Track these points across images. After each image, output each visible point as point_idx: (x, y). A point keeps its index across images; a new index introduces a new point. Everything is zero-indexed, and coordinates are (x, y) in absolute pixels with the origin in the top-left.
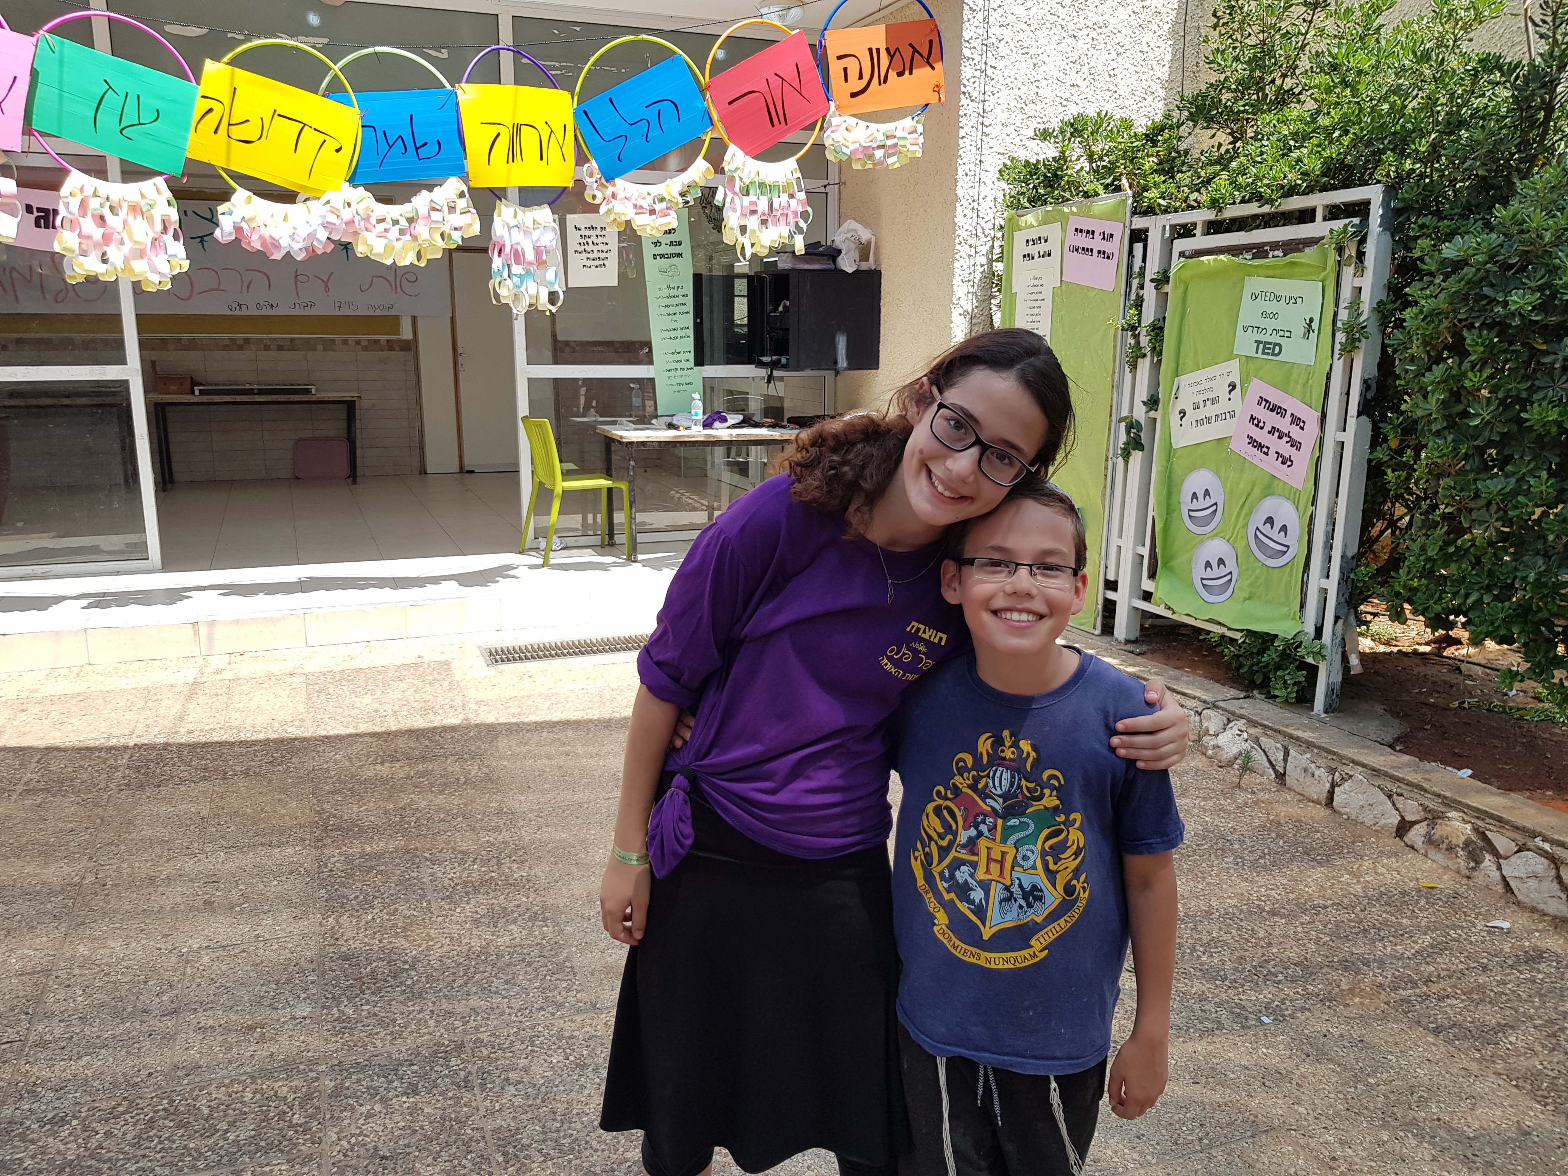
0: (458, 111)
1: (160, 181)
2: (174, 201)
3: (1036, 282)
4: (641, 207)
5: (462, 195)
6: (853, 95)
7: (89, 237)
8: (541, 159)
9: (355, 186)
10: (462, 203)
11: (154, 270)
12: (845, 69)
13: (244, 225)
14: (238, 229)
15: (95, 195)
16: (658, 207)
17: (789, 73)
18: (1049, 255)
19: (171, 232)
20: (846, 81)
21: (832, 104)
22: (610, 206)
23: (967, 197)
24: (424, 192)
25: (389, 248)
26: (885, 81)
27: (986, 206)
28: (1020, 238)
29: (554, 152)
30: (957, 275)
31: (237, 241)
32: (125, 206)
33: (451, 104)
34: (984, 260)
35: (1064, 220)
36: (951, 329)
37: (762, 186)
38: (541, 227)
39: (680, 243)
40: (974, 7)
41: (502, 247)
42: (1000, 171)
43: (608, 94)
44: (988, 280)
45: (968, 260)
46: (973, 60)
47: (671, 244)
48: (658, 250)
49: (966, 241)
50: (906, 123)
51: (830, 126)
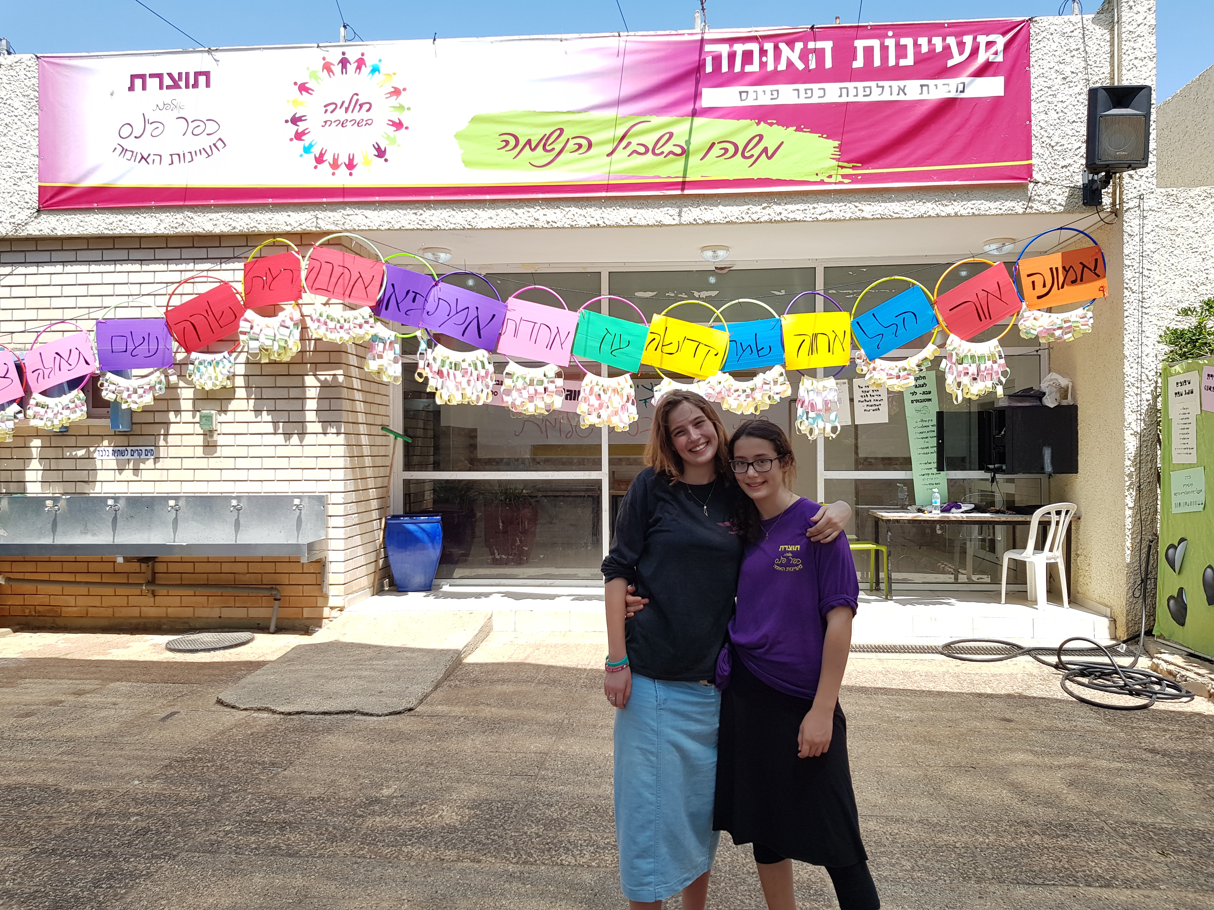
0: (781, 330)
1: (627, 376)
2: (633, 386)
3: (1185, 411)
4: (891, 375)
5: (782, 374)
6: (1039, 297)
7: (593, 406)
8: (829, 351)
9: (724, 373)
10: (781, 379)
11: (621, 421)
12: (1033, 282)
15: (597, 385)
16: (902, 374)
17: (992, 288)
18: (1192, 393)
19: (631, 401)
20: (1034, 289)
21: (1024, 304)
22: (872, 375)
23: (1132, 355)
24: (761, 374)
25: (740, 406)
26: (1062, 287)
27: (1147, 361)
28: (1172, 381)
29: (837, 347)
30: (1127, 408)
32: (610, 389)
33: (778, 326)
34: (1149, 397)
35: (1200, 368)
36: (1124, 444)
37: (973, 357)
38: (828, 390)
39: (930, 393)
40: (1132, 234)
41: (803, 402)
42: (1160, 336)
43: (872, 311)
44: (1153, 410)
45: (1135, 397)
46: (1133, 266)
47: (924, 393)
48: (915, 397)
49: (1133, 385)
50: (1080, 311)
51: (1023, 317)
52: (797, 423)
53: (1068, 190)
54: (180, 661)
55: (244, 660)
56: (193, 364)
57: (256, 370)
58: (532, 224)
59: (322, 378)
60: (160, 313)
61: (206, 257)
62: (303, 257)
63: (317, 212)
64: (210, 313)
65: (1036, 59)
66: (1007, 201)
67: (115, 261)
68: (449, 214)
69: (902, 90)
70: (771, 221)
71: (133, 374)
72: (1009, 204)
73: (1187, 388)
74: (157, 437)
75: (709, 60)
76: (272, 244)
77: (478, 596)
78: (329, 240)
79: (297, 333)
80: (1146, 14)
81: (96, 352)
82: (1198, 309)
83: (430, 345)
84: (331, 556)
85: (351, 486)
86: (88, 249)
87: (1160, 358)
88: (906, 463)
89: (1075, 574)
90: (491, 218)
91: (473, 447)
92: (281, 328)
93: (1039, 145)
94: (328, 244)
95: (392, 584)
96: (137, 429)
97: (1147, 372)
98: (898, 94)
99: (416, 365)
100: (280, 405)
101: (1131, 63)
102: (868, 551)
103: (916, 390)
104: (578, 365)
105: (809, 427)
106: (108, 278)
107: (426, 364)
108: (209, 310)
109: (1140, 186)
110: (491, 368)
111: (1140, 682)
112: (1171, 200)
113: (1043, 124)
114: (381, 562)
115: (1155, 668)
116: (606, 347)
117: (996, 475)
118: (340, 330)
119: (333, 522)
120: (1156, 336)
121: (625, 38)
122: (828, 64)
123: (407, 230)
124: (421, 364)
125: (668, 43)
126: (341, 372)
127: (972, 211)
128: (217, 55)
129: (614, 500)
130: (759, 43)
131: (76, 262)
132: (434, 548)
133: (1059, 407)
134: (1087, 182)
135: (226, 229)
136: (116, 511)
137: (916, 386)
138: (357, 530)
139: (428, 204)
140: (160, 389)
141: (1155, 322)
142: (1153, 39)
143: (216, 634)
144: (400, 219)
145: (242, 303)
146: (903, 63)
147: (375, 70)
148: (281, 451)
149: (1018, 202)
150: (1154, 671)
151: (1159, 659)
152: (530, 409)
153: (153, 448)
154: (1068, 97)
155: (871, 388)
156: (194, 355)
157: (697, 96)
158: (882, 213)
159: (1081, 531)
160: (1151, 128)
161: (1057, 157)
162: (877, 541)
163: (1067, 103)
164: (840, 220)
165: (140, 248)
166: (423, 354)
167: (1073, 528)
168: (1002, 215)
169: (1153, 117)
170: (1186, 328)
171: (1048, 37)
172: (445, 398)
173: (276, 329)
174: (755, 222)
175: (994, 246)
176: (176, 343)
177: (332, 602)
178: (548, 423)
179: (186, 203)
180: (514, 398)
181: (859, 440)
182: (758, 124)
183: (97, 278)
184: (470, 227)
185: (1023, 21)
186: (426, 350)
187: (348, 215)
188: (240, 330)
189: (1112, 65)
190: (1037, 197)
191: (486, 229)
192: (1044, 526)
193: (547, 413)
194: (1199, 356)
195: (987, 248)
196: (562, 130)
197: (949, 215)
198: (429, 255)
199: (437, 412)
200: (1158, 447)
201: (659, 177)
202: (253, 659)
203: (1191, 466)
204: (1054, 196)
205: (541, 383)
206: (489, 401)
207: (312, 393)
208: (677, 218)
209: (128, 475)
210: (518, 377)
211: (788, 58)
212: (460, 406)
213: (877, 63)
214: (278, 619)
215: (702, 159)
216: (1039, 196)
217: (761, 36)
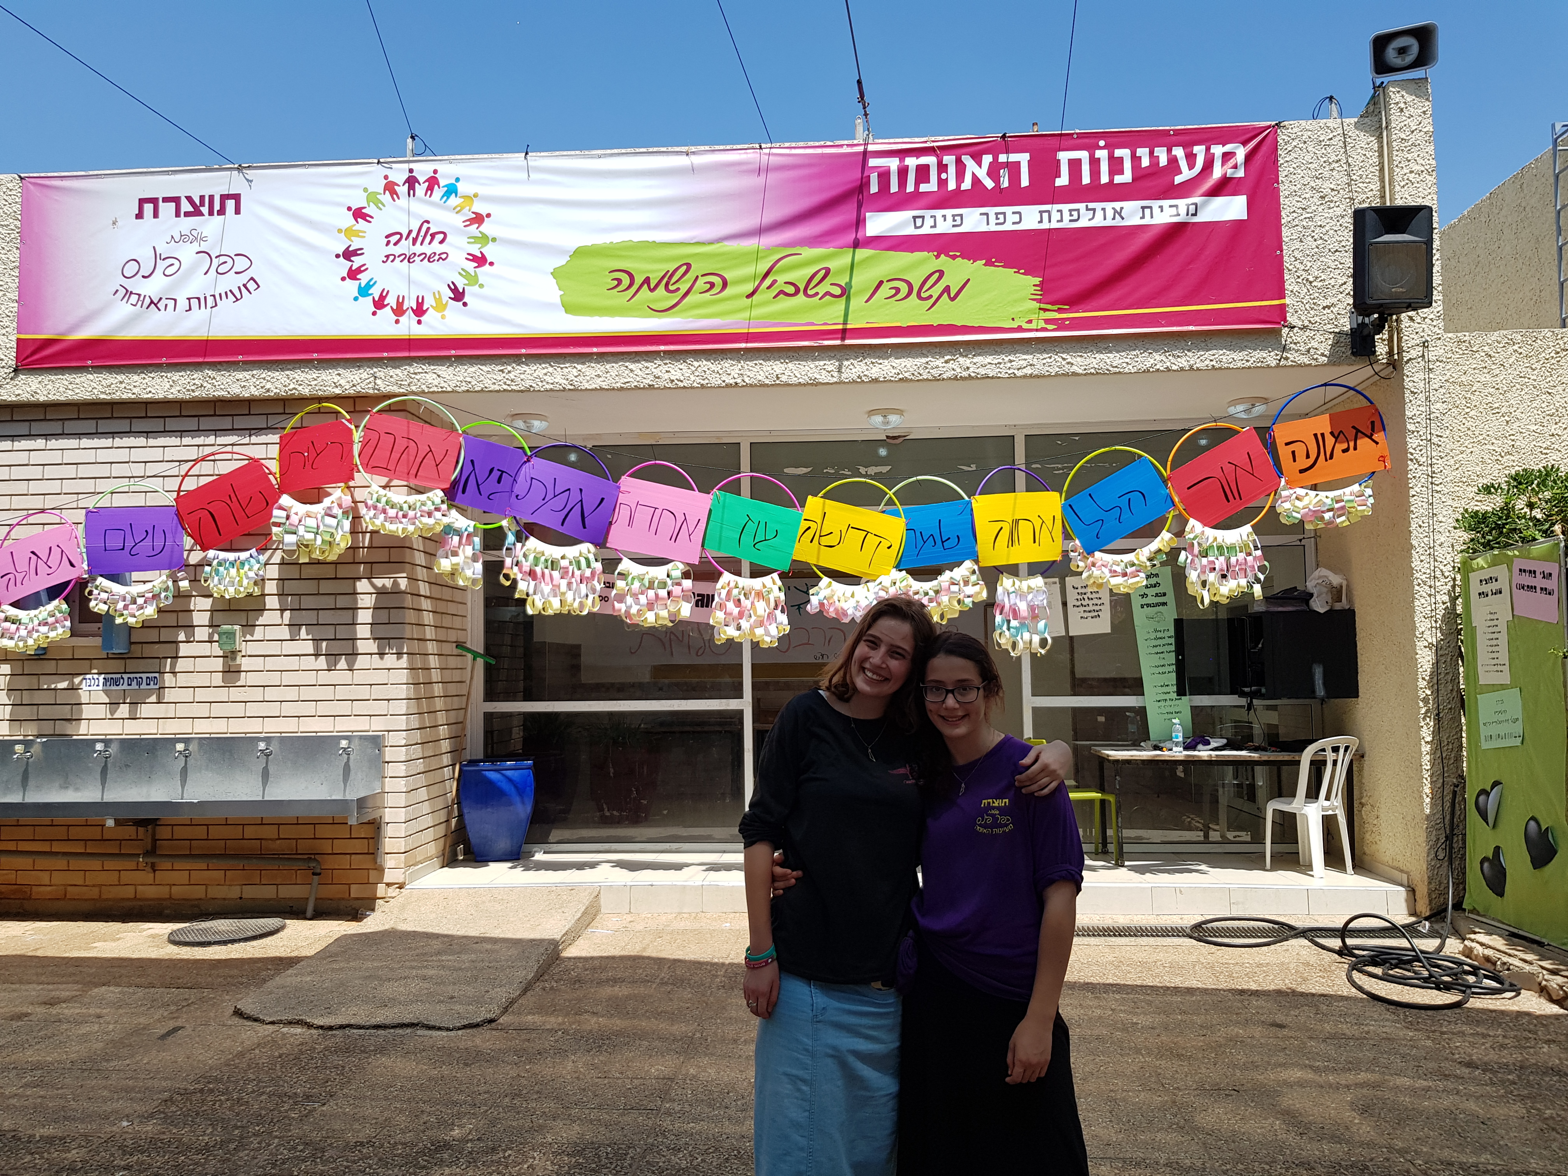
0: (972, 515)
1: (775, 576)
2: (783, 588)
3: (1492, 617)
4: (1115, 571)
5: (974, 572)
6: (1301, 471)
7: (731, 614)
8: (1035, 542)
9: (900, 570)
10: (974, 578)
11: (767, 633)
12: (1293, 453)
13: (825, 601)
14: (821, 604)
15: (736, 587)
16: (1130, 570)
17: (1241, 460)
18: (1501, 593)
19: (780, 609)
20: (1295, 461)
21: (1283, 480)
22: (1090, 572)
23: (1422, 545)
24: (947, 572)
26: (1331, 458)
27: (1439, 552)
28: (1474, 578)
29: (1045, 537)
30: (1417, 612)
31: (821, 612)
32: (753, 593)
33: (968, 510)
34: (1446, 598)
35: (1509, 562)
36: (1416, 660)
37: (1220, 548)
38: (1035, 591)
39: (1164, 594)
40: (1416, 391)
41: (1003, 607)
42: (1457, 520)
43: (1088, 491)
44: (1451, 615)
45: (1428, 598)
46: (1418, 432)
47: (1157, 595)
48: (1145, 601)
49: (1425, 583)
50: (1356, 488)
51: (1281, 497)
52: (996, 635)
53: (1331, 336)
54: (186, 957)
55: (271, 955)
56: (210, 565)
57: (294, 572)
58: (651, 383)
59: (379, 582)
60: (169, 500)
61: (231, 428)
62: (357, 427)
63: (375, 370)
64: (234, 499)
65: (1285, 173)
66: (1255, 350)
67: (113, 434)
68: (545, 371)
69: (1118, 213)
70: (956, 378)
71: (133, 579)
72: (1259, 354)
73: (1494, 586)
74: (163, 660)
75: (874, 178)
76: (317, 411)
77: (580, 866)
78: (390, 405)
79: (347, 525)
80: (1420, 119)
81: (84, 550)
82: (1504, 486)
83: (520, 538)
84: (388, 815)
85: (415, 722)
86: (78, 419)
87: (1459, 548)
88: (1135, 686)
89: (1360, 830)
90: (599, 376)
91: (575, 668)
92: (326, 517)
93: (1293, 280)
94: (389, 410)
95: (467, 851)
96: (137, 650)
97: (1442, 567)
98: (1114, 219)
99: (501, 564)
100: (325, 617)
101: (1406, 177)
102: (1091, 802)
103: (1147, 591)
104: (710, 562)
105: (1012, 640)
106: (103, 455)
107: (514, 563)
108: (233, 495)
109: (1423, 331)
110: (598, 566)
111: (1449, 972)
112: (1464, 348)
113: (1296, 253)
114: (454, 821)
115: (1468, 952)
116: (747, 539)
117: (1254, 701)
118: (404, 520)
119: (390, 770)
120: (1451, 520)
121: (767, 151)
122: (1025, 182)
123: (491, 391)
124: (508, 561)
125: (823, 155)
126: (405, 575)
127: (1212, 363)
128: (250, 173)
129: (758, 736)
130: (937, 156)
131: (63, 435)
132: (523, 803)
133: (1330, 612)
134: (1355, 326)
135: (256, 392)
136: (107, 758)
137: (1147, 587)
138: (422, 780)
139: (517, 359)
140: (166, 597)
141: (1450, 502)
142: (1431, 148)
143: (236, 920)
144: (482, 378)
145: (277, 487)
146: (1118, 179)
147: (451, 191)
148: (326, 677)
149: (1270, 352)
150: (1467, 957)
151: (1473, 941)
152: (650, 618)
153: (157, 675)
154: (1328, 220)
155: (1089, 590)
156: (211, 553)
157: (860, 222)
158: (1096, 366)
159: (1366, 773)
160: (1435, 258)
161: (1317, 295)
162: (1102, 790)
163: (1327, 228)
164: (1044, 376)
165: (146, 417)
166: (511, 549)
167: (1355, 768)
168: (1250, 368)
169: (1436, 244)
170: (1489, 509)
171: (1300, 146)
172: (539, 605)
173: (319, 519)
174: (936, 380)
175: (1240, 408)
176: (189, 538)
177: (388, 877)
178: (672, 637)
179: (206, 360)
180: (628, 603)
181: (1076, 655)
182: (937, 257)
183: (89, 456)
184: (572, 387)
185: (1269, 127)
186: (514, 544)
187: (415, 374)
188: (273, 520)
189: (1382, 180)
190: (1293, 346)
191: (592, 390)
192: (1318, 766)
193: (671, 624)
194: (1507, 545)
195: (1232, 410)
196: (689, 266)
197: (1182, 369)
198: (520, 424)
199: (529, 622)
200: (1460, 662)
201: (813, 324)
202: (283, 955)
203: (1503, 687)
204: (1314, 344)
205: (662, 585)
206: (595, 610)
207: (366, 601)
208: (835, 374)
209: (124, 710)
210: (633, 579)
211: (973, 174)
212: (558, 616)
213: (1086, 180)
214: (316, 899)
215: (867, 302)
216: (1295, 343)
217: (939, 147)
